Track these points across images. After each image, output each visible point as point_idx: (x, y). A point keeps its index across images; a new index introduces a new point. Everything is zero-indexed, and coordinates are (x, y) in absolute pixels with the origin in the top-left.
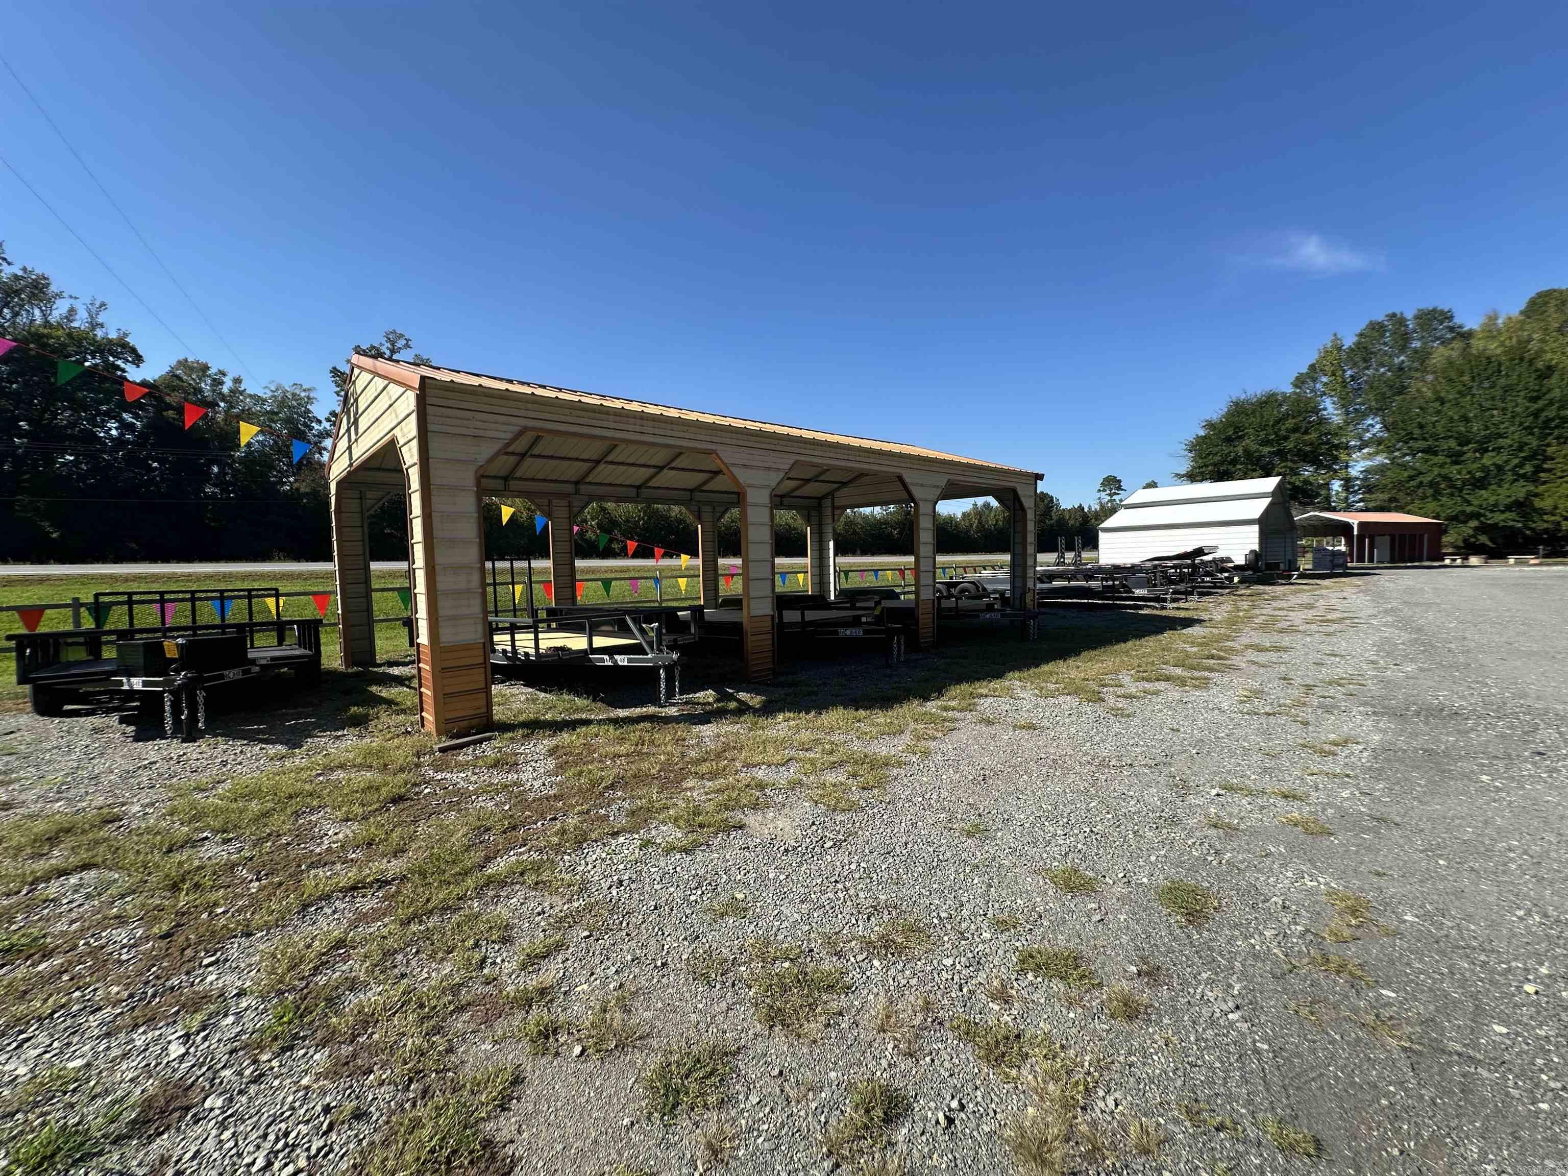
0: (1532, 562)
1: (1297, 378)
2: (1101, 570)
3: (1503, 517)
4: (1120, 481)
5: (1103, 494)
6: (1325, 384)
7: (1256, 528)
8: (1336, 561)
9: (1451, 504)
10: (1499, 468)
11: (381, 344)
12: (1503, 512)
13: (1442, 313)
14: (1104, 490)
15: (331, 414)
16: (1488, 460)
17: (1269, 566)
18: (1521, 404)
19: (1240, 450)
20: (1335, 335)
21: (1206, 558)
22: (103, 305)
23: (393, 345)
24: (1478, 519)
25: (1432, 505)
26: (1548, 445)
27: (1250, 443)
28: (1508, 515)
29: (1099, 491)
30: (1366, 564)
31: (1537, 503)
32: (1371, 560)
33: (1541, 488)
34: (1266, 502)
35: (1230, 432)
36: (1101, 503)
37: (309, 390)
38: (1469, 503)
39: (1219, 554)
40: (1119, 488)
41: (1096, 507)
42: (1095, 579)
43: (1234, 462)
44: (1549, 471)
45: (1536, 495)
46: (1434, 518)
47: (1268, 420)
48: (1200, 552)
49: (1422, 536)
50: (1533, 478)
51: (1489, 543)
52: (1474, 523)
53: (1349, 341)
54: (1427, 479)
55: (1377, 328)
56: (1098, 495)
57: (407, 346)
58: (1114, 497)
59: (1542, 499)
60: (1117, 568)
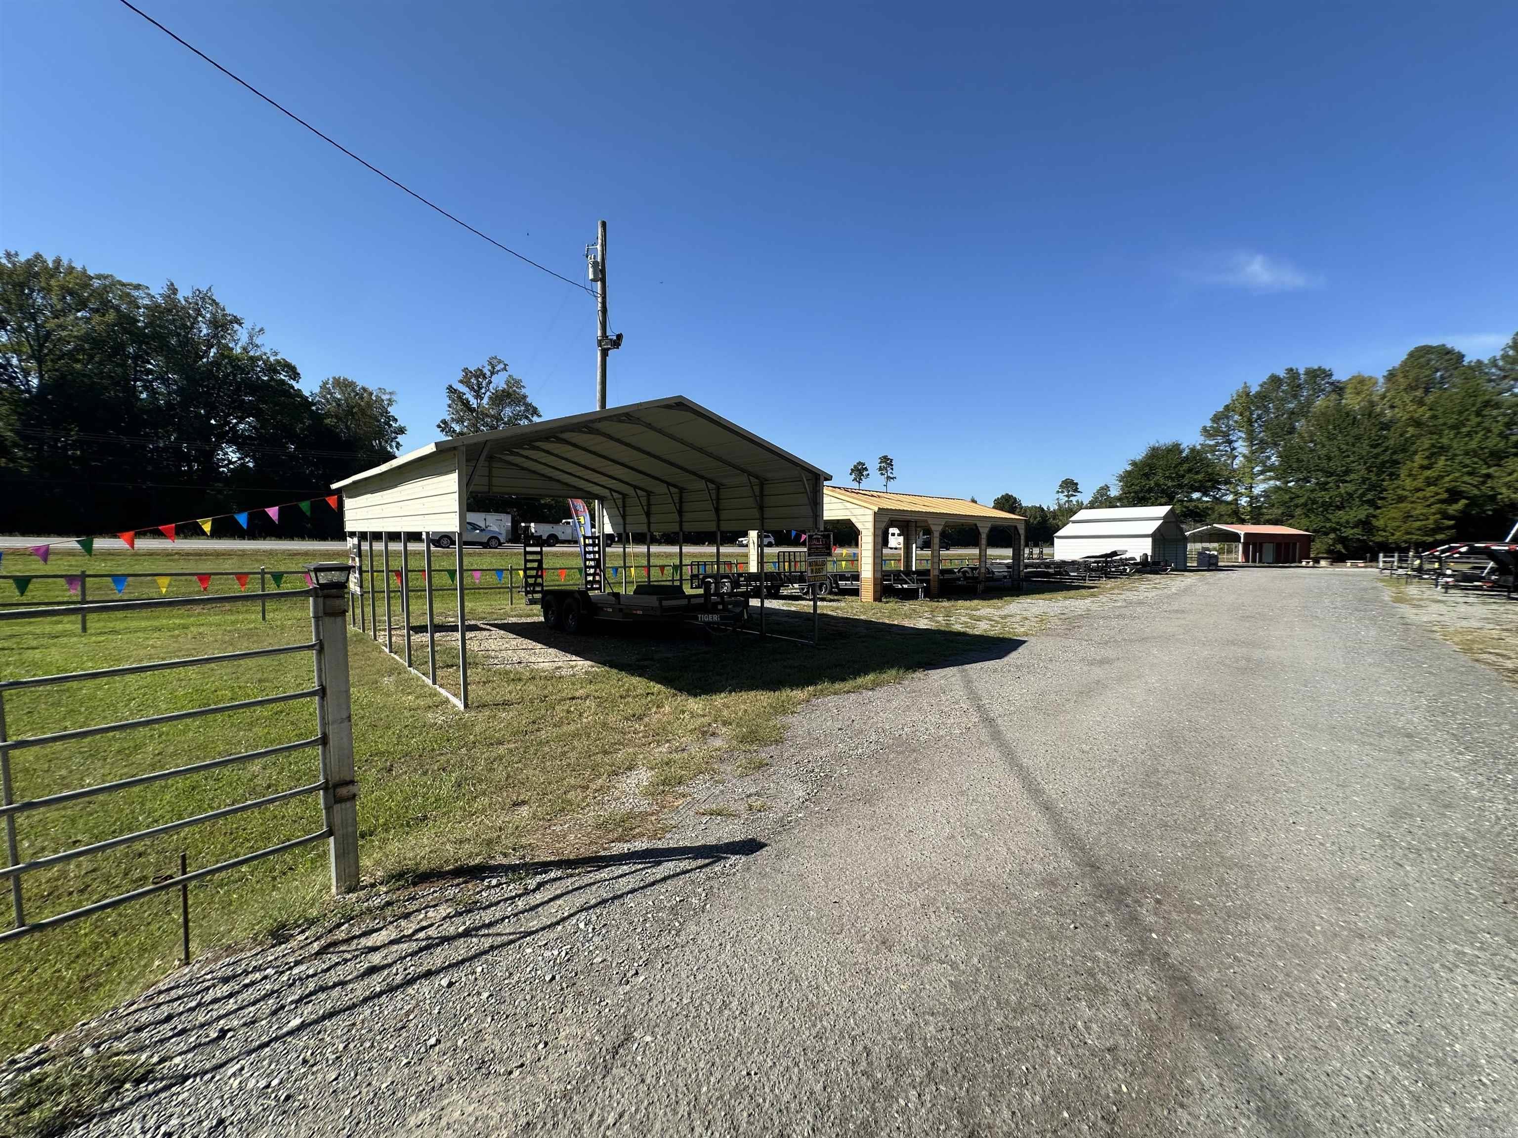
0: (1360, 565)
1: (1215, 415)
2: (1053, 563)
3: (1352, 531)
4: (1076, 484)
5: (1061, 496)
6: (1236, 422)
7: (1150, 540)
8: (1211, 562)
9: (1317, 522)
10: (1350, 495)
11: (484, 367)
12: (1353, 528)
13: (1324, 371)
14: (1062, 492)
15: (442, 422)
16: (1343, 488)
17: (1158, 563)
18: (1364, 448)
19: (1152, 483)
20: (1245, 383)
21: (1118, 557)
22: (261, 330)
23: (494, 368)
24: (1335, 532)
25: (1305, 522)
26: (1383, 480)
27: (1159, 478)
28: (1355, 530)
29: (1058, 492)
30: (1250, 564)
31: (1375, 522)
32: (1254, 561)
33: (1379, 511)
34: (1159, 523)
35: (1147, 470)
36: (1059, 505)
37: (390, 393)
38: (1329, 520)
39: (1127, 556)
40: (1076, 490)
41: (1054, 507)
42: (1050, 568)
43: (1150, 490)
44: (1383, 499)
45: (1374, 516)
46: (1307, 530)
47: (1171, 463)
48: (1115, 554)
49: (1295, 544)
50: (1372, 503)
51: (1343, 551)
52: (1332, 536)
53: (1255, 389)
54: (1302, 501)
55: (1275, 380)
56: (1057, 496)
57: (505, 369)
58: (1071, 498)
59: (1378, 520)
60: (1064, 563)
